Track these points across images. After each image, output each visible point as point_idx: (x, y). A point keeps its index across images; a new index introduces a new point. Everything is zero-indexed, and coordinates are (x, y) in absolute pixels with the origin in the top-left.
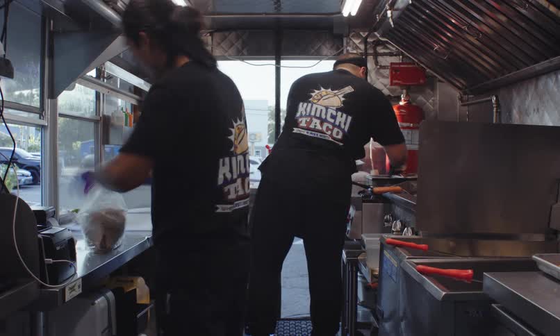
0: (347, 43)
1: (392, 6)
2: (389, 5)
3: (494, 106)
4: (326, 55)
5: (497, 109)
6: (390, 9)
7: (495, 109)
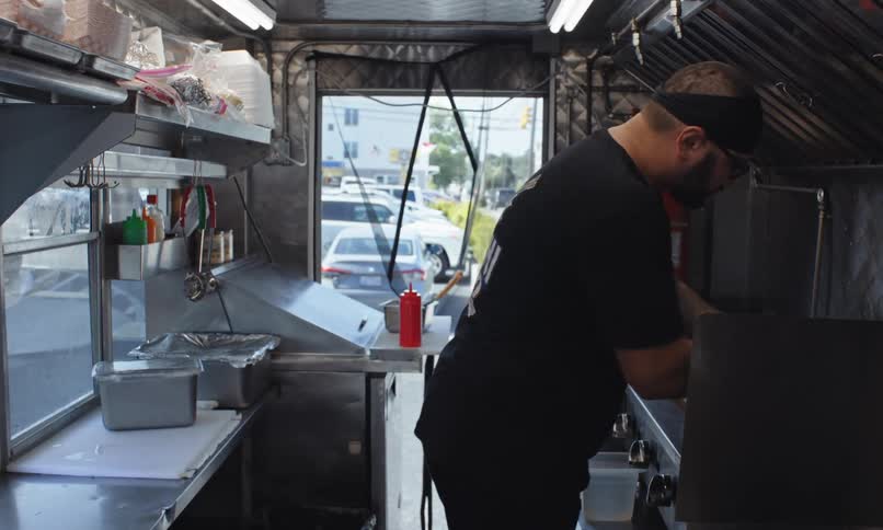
0: (557, 68)
1: (642, 25)
2: (638, 24)
3: (820, 207)
4: (518, 89)
5: (825, 215)
6: (638, 31)
7: (822, 213)
